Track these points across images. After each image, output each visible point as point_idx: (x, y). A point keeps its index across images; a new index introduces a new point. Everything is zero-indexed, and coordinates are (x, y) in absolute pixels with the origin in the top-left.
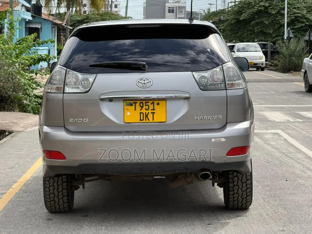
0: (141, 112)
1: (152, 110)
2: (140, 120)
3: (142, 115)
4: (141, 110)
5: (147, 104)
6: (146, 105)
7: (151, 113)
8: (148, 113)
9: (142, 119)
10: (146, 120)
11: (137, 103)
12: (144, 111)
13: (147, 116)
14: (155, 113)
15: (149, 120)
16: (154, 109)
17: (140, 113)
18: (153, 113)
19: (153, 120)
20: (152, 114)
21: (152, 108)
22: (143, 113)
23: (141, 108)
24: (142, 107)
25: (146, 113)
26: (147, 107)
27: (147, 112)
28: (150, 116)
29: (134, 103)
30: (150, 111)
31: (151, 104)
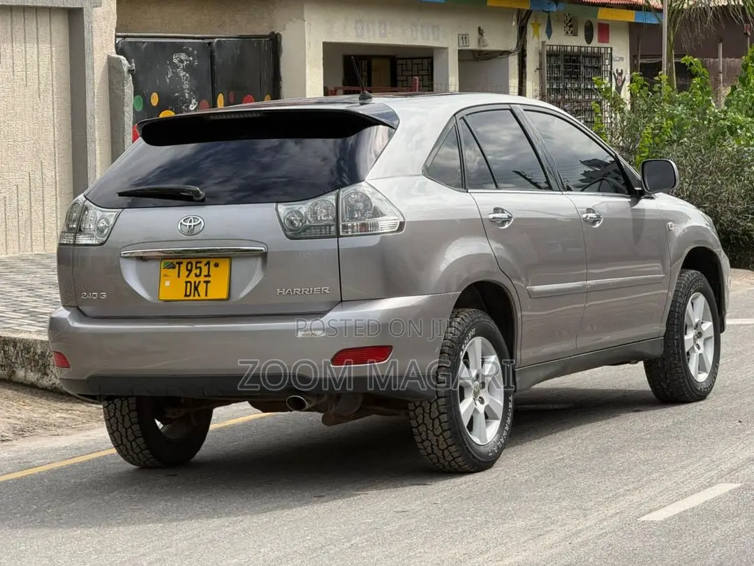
0: (187, 280)
1: (205, 276)
2: (186, 295)
3: (189, 284)
4: (188, 276)
5: (198, 265)
6: (196, 268)
7: (205, 282)
8: (200, 282)
9: (188, 294)
10: (194, 295)
11: (182, 263)
12: (192, 278)
13: (196, 288)
14: (209, 282)
15: (199, 295)
16: (208, 276)
17: (187, 282)
18: (207, 282)
19: (206, 295)
20: (205, 284)
21: (206, 274)
22: (190, 282)
23: (188, 272)
24: (190, 271)
25: (195, 282)
26: (198, 272)
27: (197, 280)
28: (202, 288)
29: (177, 263)
30: (202, 279)
31: (205, 265)
